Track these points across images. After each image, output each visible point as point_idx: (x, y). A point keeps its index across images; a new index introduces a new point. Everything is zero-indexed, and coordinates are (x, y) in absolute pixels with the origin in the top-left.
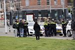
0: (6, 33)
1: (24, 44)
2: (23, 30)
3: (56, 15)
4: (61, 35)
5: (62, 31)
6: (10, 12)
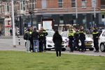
0: (15, 46)
1: (39, 61)
2: (38, 42)
3: (84, 21)
4: (92, 49)
5: (93, 44)
6: (20, 17)
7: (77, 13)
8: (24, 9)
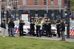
6: (7, 11)
7: (47, 9)
8: (10, 6)
